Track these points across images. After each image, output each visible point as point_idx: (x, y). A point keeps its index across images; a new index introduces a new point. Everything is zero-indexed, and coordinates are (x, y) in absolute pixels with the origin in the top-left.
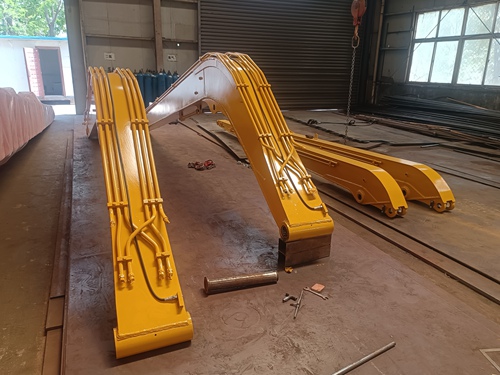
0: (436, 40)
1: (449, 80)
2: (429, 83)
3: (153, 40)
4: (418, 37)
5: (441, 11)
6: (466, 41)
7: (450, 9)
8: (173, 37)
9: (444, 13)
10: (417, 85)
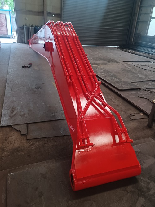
3: (43, 13)
8: (51, 12)
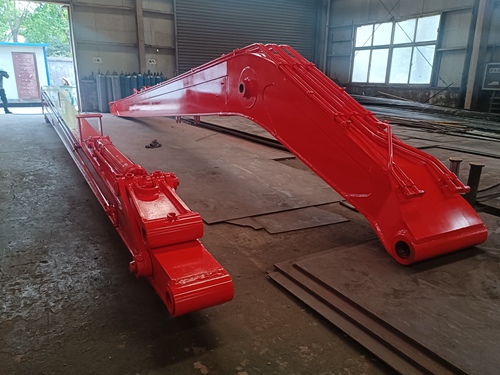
0: (372, 48)
1: (382, 80)
2: (367, 83)
3: (137, 46)
4: (357, 45)
5: (374, 24)
6: (395, 50)
7: (381, 23)
8: (154, 44)
9: (376, 26)
10: (358, 85)
